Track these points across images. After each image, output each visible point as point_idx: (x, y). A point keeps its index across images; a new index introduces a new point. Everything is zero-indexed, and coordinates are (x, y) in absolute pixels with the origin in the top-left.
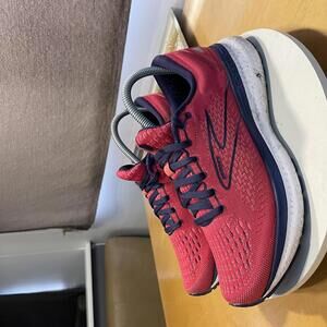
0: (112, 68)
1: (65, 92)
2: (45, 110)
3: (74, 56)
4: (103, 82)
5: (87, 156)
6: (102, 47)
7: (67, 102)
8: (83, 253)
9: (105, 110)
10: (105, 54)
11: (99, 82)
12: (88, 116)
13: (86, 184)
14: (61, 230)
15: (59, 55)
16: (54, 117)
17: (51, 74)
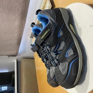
0: (25, 8)
3: (12, 3)
4: (22, 13)
5: (16, 35)
7: (10, 19)
9: (22, 22)
11: (20, 12)
12: (17, 23)
13: (16, 44)
15: (7, 3)
16: (5, 23)
17: (4, 9)
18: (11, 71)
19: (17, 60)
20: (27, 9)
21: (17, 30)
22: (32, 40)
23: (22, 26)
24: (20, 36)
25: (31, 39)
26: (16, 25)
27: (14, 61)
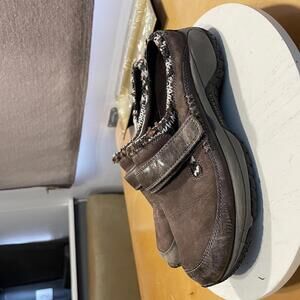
0: (82, 34)
1: (36, 58)
2: (19, 76)
3: (43, 22)
5: (63, 119)
6: (71, 12)
7: (39, 69)
8: (67, 208)
9: (79, 76)
10: (74, 21)
11: (70, 48)
12: (62, 82)
13: (65, 147)
14: (44, 189)
15: (27, 21)
16: (28, 83)
17: (21, 41)
18: (60, 236)
19: (75, 200)
20: (87, 38)
21: (66, 104)
23: (78, 89)
24: (75, 120)
26: (62, 88)
27: (65, 204)
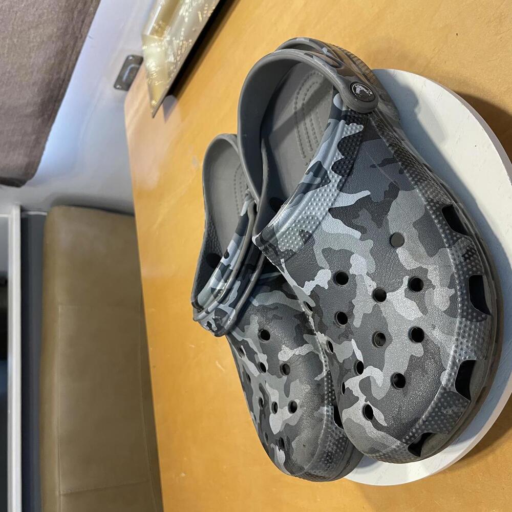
19: (23, 210)
21: (51, 30)
22: (122, 101)
23: (80, 6)
24: (61, 63)
25: (122, 92)
27: (5, 216)
